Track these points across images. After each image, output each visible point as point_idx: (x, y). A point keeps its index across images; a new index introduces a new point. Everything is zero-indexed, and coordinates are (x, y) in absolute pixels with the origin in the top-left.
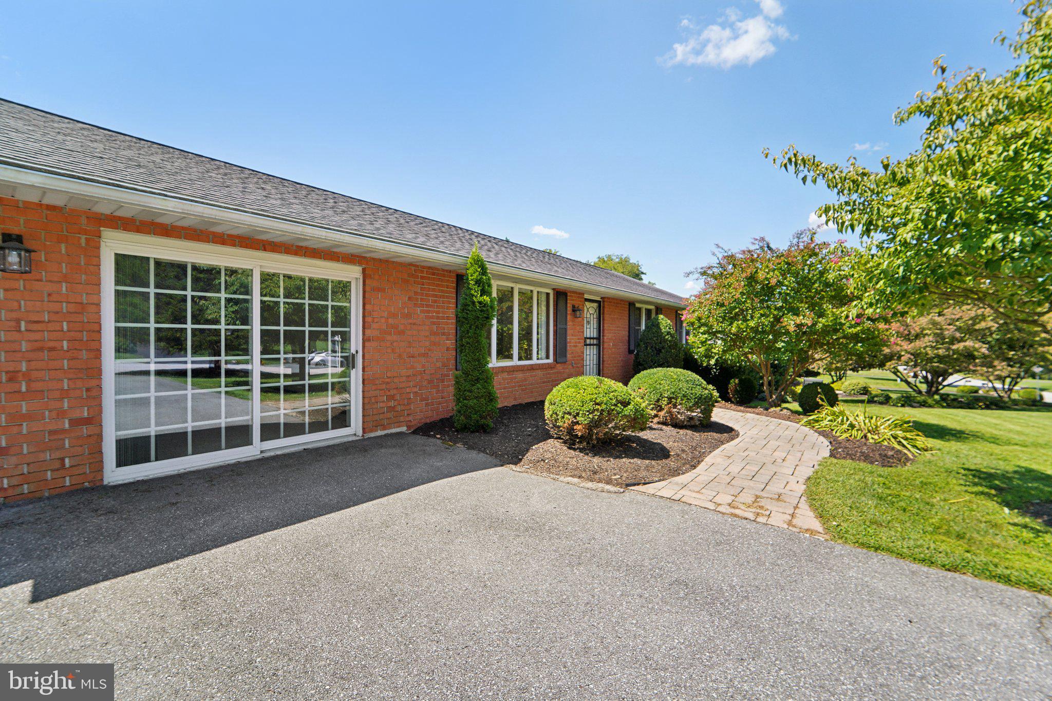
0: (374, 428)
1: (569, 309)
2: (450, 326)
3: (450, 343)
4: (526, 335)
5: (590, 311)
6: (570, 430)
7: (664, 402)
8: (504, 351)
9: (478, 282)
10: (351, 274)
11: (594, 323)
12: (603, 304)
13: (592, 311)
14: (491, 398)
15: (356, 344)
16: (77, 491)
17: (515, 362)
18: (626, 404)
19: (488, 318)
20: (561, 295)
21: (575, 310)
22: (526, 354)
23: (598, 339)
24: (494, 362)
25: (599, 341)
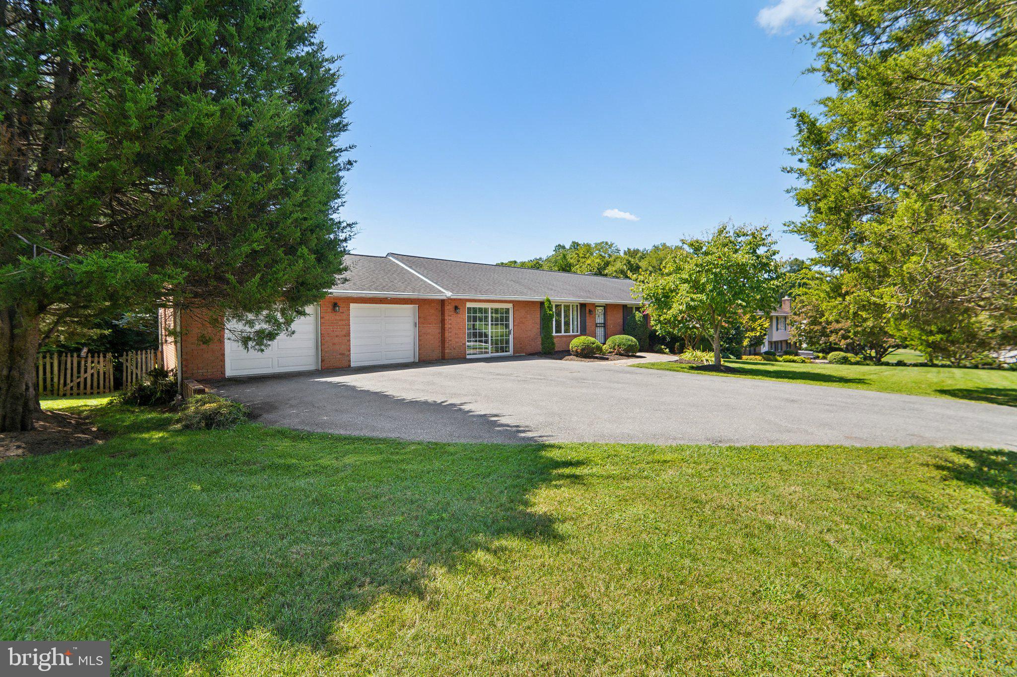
0: (517, 353)
1: (587, 311)
2: (538, 321)
3: (538, 326)
4: (567, 324)
5: (600, 310)
6: (576, 351)
7: (616, 347)
8: (558, 330)
9: (548, 307)
10: (510, 306)
11: (602, 317)
12: (606, 307)
13: (600, 311)
14: (554, 348)
15: (511, 327)
16: (461, 358)
17: (563, 333)
18: (593, 344)
19: (552, 318)
20: (583, 306)
21: (590, 311)
22: (567, 331)
23: (604, 324)
24: (554, 334)
25: (605, 325)
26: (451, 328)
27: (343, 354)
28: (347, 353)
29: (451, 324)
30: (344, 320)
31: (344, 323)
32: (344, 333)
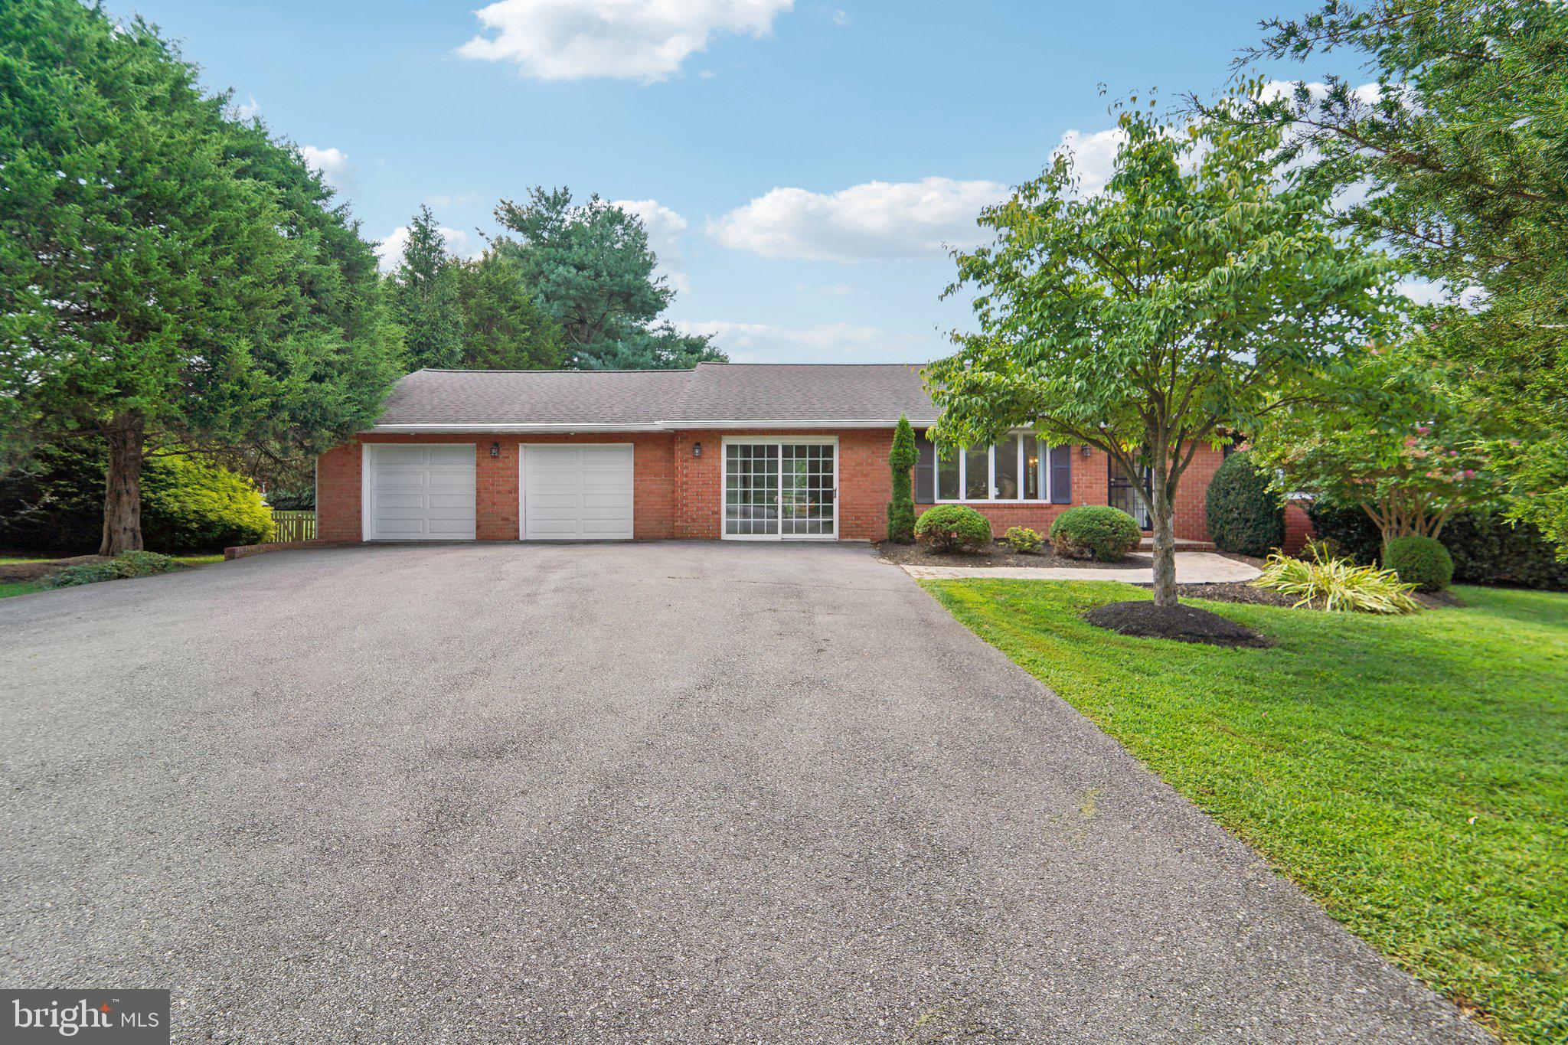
0: (850, 536)
1: (1076, 448)
15: (836, 482)
16: (708, 538)
17: (992, 499)
21: (1084, 449)
26: (686, 483)
27: (507, 519)
28: (512, 518)
29: (686, 476)
30: (509, 469)
31: (509, 472)
32: (508, 488)
